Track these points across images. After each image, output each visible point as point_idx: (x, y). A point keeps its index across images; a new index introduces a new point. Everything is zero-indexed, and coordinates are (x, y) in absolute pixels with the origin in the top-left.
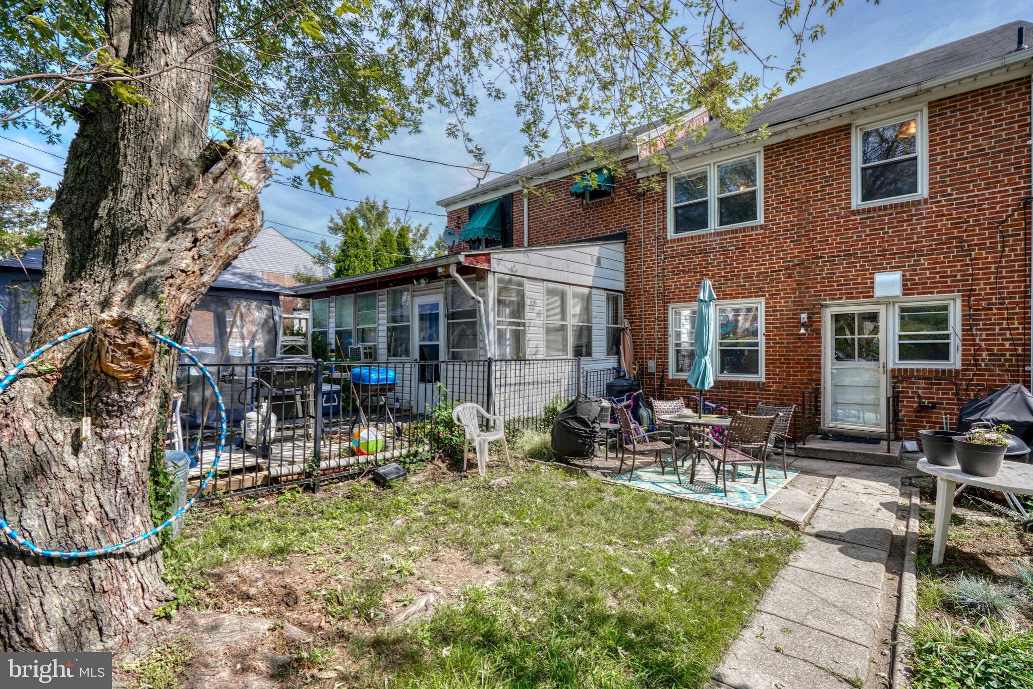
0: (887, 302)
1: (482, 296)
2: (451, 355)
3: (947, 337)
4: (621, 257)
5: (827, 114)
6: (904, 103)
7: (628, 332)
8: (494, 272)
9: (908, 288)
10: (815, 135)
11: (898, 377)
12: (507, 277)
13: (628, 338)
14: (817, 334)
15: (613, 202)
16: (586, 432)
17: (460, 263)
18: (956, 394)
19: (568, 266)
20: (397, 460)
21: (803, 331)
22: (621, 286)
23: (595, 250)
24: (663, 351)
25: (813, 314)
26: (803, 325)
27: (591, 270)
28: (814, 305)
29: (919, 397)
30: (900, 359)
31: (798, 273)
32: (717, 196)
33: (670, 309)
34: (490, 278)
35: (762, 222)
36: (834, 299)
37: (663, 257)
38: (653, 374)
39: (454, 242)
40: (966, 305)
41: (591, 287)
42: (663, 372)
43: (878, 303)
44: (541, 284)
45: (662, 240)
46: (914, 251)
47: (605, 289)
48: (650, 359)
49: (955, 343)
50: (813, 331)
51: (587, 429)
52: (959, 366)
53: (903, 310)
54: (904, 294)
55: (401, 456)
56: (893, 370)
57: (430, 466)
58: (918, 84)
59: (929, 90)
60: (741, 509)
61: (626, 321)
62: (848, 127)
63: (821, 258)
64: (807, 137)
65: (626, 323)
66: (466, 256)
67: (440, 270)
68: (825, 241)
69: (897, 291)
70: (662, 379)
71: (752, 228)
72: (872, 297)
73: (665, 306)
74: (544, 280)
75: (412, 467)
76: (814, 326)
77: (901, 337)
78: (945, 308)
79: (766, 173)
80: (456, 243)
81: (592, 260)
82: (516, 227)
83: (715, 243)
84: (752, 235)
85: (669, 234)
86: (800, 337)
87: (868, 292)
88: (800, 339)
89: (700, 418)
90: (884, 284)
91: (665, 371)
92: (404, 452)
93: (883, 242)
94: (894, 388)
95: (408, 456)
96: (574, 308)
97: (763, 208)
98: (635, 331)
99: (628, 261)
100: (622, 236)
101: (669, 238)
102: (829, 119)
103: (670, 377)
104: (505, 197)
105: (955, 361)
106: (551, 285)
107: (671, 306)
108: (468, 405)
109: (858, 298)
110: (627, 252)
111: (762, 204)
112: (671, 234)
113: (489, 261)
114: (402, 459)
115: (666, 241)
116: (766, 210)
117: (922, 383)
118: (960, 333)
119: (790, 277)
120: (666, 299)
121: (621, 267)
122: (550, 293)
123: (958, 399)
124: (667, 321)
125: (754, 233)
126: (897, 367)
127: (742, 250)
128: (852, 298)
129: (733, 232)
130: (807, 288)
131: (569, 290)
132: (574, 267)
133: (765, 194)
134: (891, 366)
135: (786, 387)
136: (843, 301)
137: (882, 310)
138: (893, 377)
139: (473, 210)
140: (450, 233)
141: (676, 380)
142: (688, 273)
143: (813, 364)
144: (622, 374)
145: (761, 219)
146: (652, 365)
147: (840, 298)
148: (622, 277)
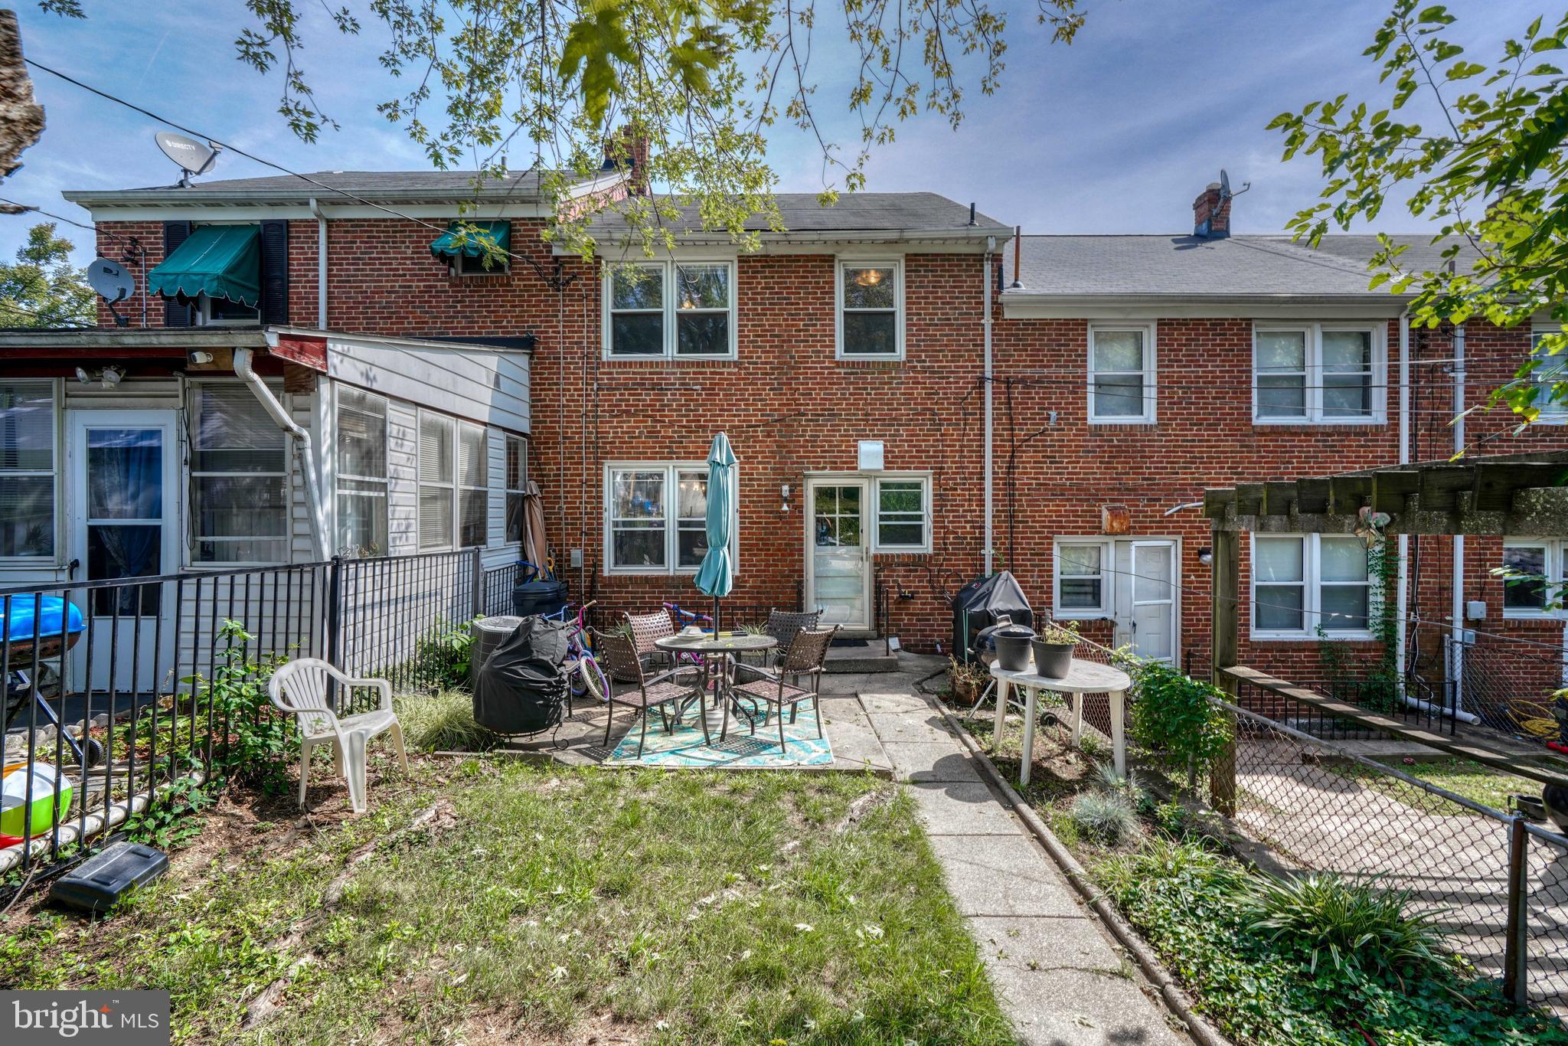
0: (869, 475)
1: (306, 425)
2: (197, 551)
3: (920, 518)
4: (525, 378)
5: (814, 236)
6: (884, 248)
7: (538, 501)
8: (332, 379)
9: (891, 460)
10: (797, 258)
11: (881, 564)
12: (356, 392)
13: (536, 514)
14: (799, 510)
15: (509, 284)
16: (550, 684)
17: (266, 349)
18: (929, 581)
19: (455, 383)
20: (119, 831)
21: (785, 508)
22: (525, 426)
23: (490, 361)
24: (594, 533)
25: (796, 486)
26: (786, 500)
27: (487, 395)
28: (797, 475)
29: (899, 586)
30: (881, 543)
31: (780, 431)
32: (676, 309)
33: (606, 469)
34: (325, 388)
35: (736, 358)
36: (817, 469)
37: (595, 387)
38: (578, 570)
39: (123, 292)
40: (937, 484)
41: (485, 424)
42: (594, 565)
43: (860, 476)
44: (413, 412)
45: (593, 359)
46: (895, 419)
47: (505, 429)
48: (574, 545)
49: (927, 524)
50: (795, 507)
51: (552, 680)
52: (931, 551)
53: (884, 486)
54: (886, 468)
55: (127, 818)
56: (875, 556)
57: (213, 822)
58: (902, 230)
59: (907, 241)
60: (819, 768)
61: (533, 483)
62: (830, 259)
63: (804, 415)
64: (789, 258)
65: (533, 488)
66: (282, 337)
67: (201, 358)
68: (807, 394)
69: (879, 464)
70: (592, 576)
71: (724, 364)
72: (856, 468)
73: (598, 463)
74: (418, 405)
75: (165, 837)
76: (795, 499)
77: (882, 518)
78: (918, 486)
79: (741, 292)
80: (128, 295)
81: (488, 377)
82: (297, 289)
83: (674, 376)
84: (722, 373)
85: (604, 353)
86: (781, 516)
87: (851, 463)
88: (781, 518)
89: (716, 638)
90: (868, 454)
91: (597, 565)
92: (138, 803)
93: (866, 404)
94: (876, 576)
95: (147, 812)
96: (461, 460)
97: (736, 339)
98: (549, 502)
99: (535, 387)
100: (526, 343)
101: (604, 359)
102: (813, 242)
103: (606, 574)
104: (268, 224)
105: (927, 546)
106: (430, 416)
107: (607, 463)
108: (306, 662)
109: (842, 469)
110: (533, 371)
111: (736, 334)
112: (607, 354)
113: (324, 353)
114: (132, 826)
115: (600, 364)
116: (741, 342)
117: (901, 571)
118: (931, 514)
119: (769, 436)
120: (601, 452)
121: (525, 394)
122: (428, 429)
123: (933, 587)
124: (601, 486)
125: (725, 370)
126: (879, 552)
127: (711, 391)
128: (836, 469)
129: (700, 364)
130: (788, 452)
131: (457, 427)
132: (464, 386)
133: (740, 320)
134: (872, 551)
135: (764, 582)
136: (826, 472)
137: (864, 485)
138: (876, 564)
139: (177, 235)
140: (107, 270)
141: (615, 577)
142: (634, 415)
143: (794, 550)
144: (531, 571)
145: (733, 353)
146: (577, 554)
147: (824, 468)
148: (525, 410)
